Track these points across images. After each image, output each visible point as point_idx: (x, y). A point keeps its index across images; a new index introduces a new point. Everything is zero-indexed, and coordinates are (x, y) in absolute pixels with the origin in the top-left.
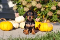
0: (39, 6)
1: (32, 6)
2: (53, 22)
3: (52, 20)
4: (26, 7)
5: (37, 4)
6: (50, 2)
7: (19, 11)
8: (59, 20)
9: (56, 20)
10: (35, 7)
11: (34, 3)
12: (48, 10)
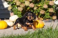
0: (32, 6)
1: (25, 6)
2: (46, 19)
3: (45, 18)
5: (30, 4)
6: (42, 2)
7: (14, 11)
8: (51, 17)
9: (48, 18)
10: (28, 7)
11: (27, 3)
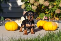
0: (47, 4)
1: (40, 4)
12: (56, 7)
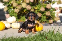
0: (29, 8)
1: (22, 8)
2: (42, 22)
3: (41, 21)
4: (16, 8)
5: (27, 6)
6: (39, 4)
8: (47, 21)
9: (44, 21)
10: (25, 8)
11: (24, 5)
12: (37, 11)
